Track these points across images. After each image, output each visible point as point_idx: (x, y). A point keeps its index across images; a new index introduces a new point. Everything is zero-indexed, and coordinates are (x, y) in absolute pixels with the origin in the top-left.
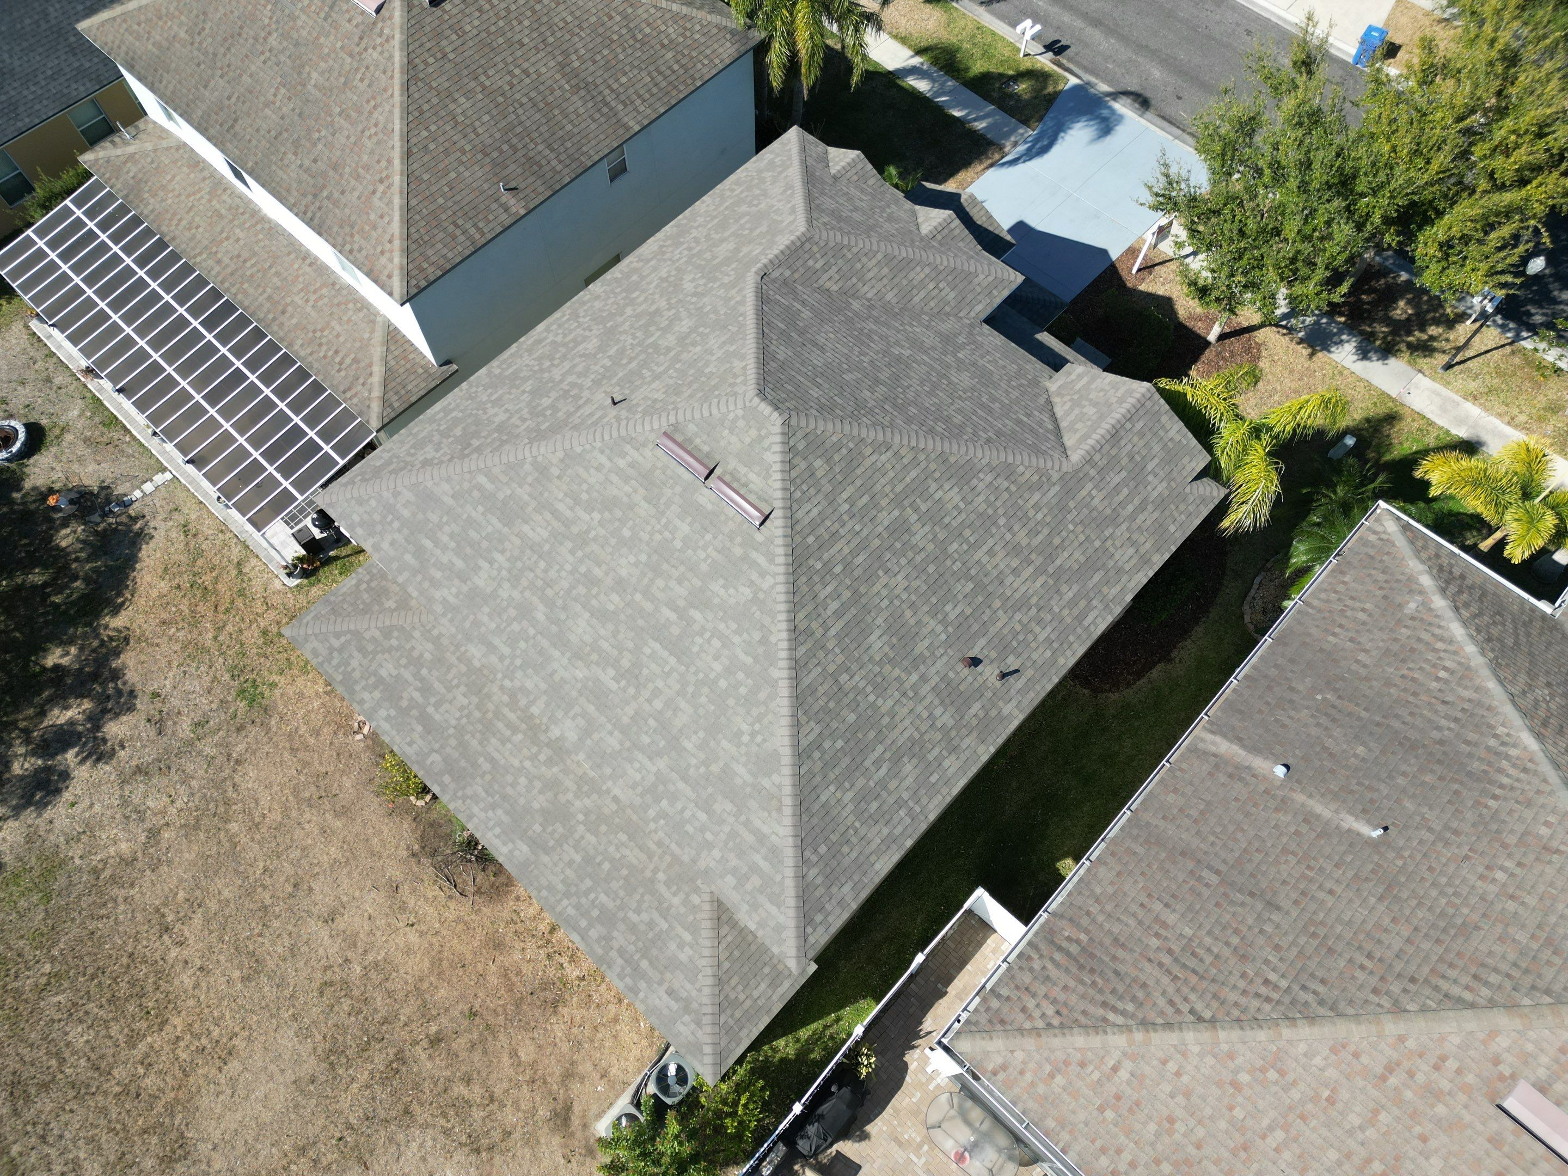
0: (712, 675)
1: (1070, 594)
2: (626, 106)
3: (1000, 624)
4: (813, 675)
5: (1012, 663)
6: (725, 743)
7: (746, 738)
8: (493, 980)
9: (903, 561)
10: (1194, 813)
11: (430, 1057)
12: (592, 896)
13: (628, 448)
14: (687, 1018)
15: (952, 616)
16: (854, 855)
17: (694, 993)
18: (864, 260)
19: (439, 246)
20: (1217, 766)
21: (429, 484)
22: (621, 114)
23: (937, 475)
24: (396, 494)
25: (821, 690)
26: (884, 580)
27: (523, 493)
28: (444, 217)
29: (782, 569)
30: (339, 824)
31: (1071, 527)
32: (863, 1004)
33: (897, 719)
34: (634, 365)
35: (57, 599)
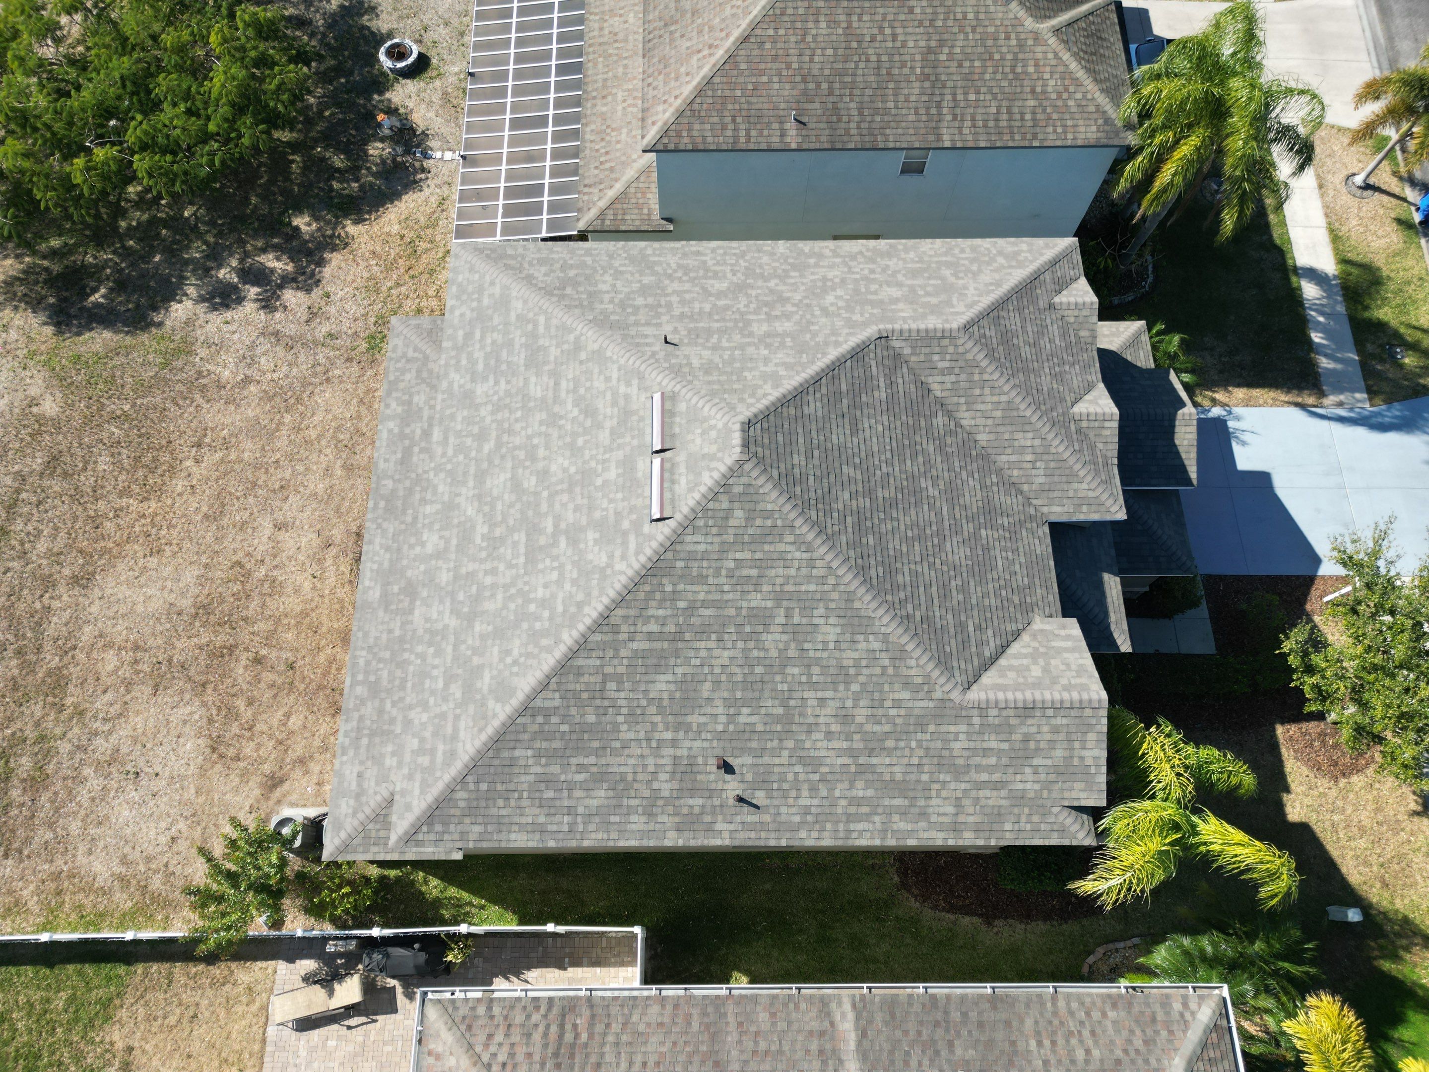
0: (532, 596)
1: (861, 793)
2: (955, 118)
3: (777, 761)
4: (591, 662)
5: (759, 797)
6: (496, 650)
7: (509, 660)
8: (322, 658)
9: (740, 644)
10: (762, 1045)
11: (246, 667)
12: (381, 666)
13: (635, 382)
14: (352, 802)
15: (742, 719)
16: (503, 812)
17: (371, 791)
18: (987, 391)
19: (708, 127)
20: (822, 1033)
21: (514, 294)
22: (945, 124)
23: (833, 605)
24: (492, 283)
25: (586, 678)
26: (712, 644)
27: (554, 352)
28: (730, 107)
29: (637, 566)
30: (339, 472)
31: (914, 744)
32: (509, 915)
33: (626, 752)
34: (716, 325)
35: (336, 185)
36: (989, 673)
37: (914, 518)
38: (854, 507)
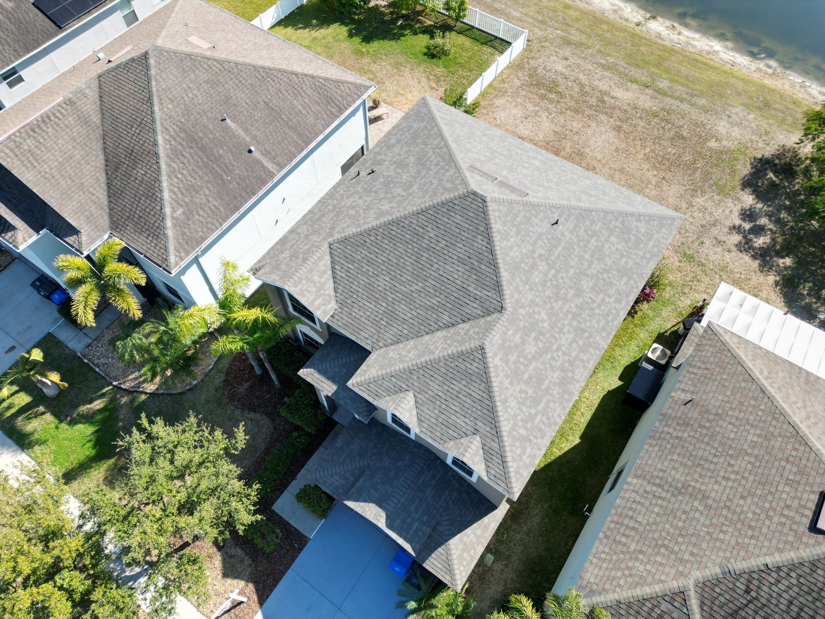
0: (476, 143)
3: (360, 187)
4: (436, 142)
6: (466, 131)
7: (458, 130)
9: (405, 182)
15: (381, 179)
21: (631, 207)
23: (393, 209)
25: (432, 140)
26: (412, 174)
27: (585, 197)
28: (717, 369)
31: (328, 225)
33: (400, 149)
36: (329, 263)
37: (408, 268)
38: (425, 236)
